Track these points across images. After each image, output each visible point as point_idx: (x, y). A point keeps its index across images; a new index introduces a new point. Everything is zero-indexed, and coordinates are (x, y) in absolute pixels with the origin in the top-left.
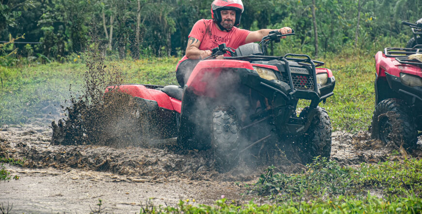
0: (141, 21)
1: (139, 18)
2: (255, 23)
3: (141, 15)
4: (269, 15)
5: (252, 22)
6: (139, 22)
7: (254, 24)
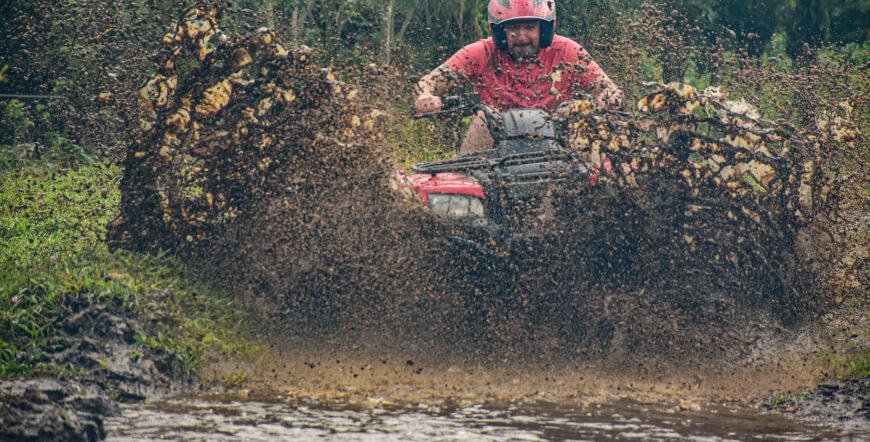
0: (397, 28)
1: (388, 17)
2: (778, 39)
3: (394, 10)
4: (827, 13)
5: (766, 37)
6: (388, 30)
7: (774, 43)
